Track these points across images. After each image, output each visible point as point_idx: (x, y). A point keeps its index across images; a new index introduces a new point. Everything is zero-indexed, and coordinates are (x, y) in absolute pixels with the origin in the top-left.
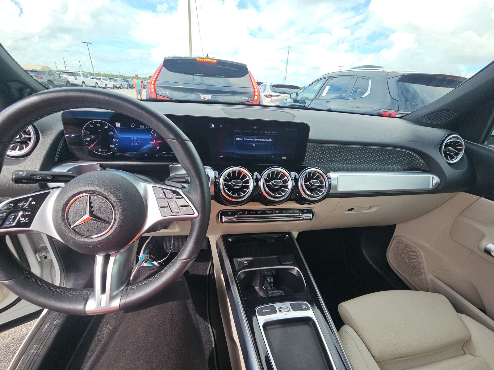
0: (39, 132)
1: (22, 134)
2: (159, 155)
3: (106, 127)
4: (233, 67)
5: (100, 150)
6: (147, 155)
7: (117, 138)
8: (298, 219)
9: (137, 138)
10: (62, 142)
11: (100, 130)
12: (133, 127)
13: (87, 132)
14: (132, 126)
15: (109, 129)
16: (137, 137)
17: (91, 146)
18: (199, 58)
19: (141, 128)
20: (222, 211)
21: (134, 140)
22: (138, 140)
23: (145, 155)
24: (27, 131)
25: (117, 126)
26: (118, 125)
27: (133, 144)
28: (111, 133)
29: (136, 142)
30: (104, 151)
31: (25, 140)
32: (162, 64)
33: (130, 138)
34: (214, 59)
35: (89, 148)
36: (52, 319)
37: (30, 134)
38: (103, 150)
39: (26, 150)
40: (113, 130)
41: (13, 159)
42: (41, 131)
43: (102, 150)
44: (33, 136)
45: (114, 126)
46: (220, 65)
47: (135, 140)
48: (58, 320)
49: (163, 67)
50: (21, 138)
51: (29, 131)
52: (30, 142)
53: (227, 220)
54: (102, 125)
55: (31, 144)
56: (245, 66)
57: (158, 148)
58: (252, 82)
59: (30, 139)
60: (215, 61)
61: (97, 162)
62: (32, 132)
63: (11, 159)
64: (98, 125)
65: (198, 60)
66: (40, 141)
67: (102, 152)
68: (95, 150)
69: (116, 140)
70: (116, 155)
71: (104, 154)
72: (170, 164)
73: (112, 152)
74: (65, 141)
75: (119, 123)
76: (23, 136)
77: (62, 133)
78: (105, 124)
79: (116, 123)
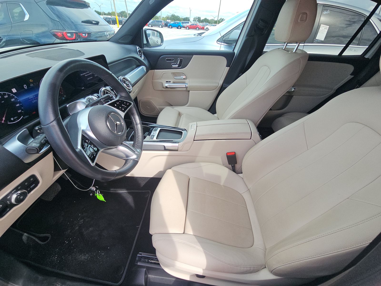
3: (7, 97)
5: (12, 119)
7: (20, 103)
9: (33, 96)
11: (4, 101)
15: (10, 97)
17: (4, 118)
19: (31, 86)
21: (31, 99)
22: (35, 98)
25: (14, 92)
27: (33, 102)
28: (13, 100)
30: (16, 119)
33: (29, 98)
35: (3, 122)
40: (13, 97)
43: (14, 118)
45: (12, 92)
47: (33, 98)
67: (14, 121)
68: (8, 121)
69: (20, 105)
70: (26, 117)
71: (17, 121)
72: (67, 105)
73: (22, 117)
75: (14, 89)
78: (5, 94)
79: (12, 90)
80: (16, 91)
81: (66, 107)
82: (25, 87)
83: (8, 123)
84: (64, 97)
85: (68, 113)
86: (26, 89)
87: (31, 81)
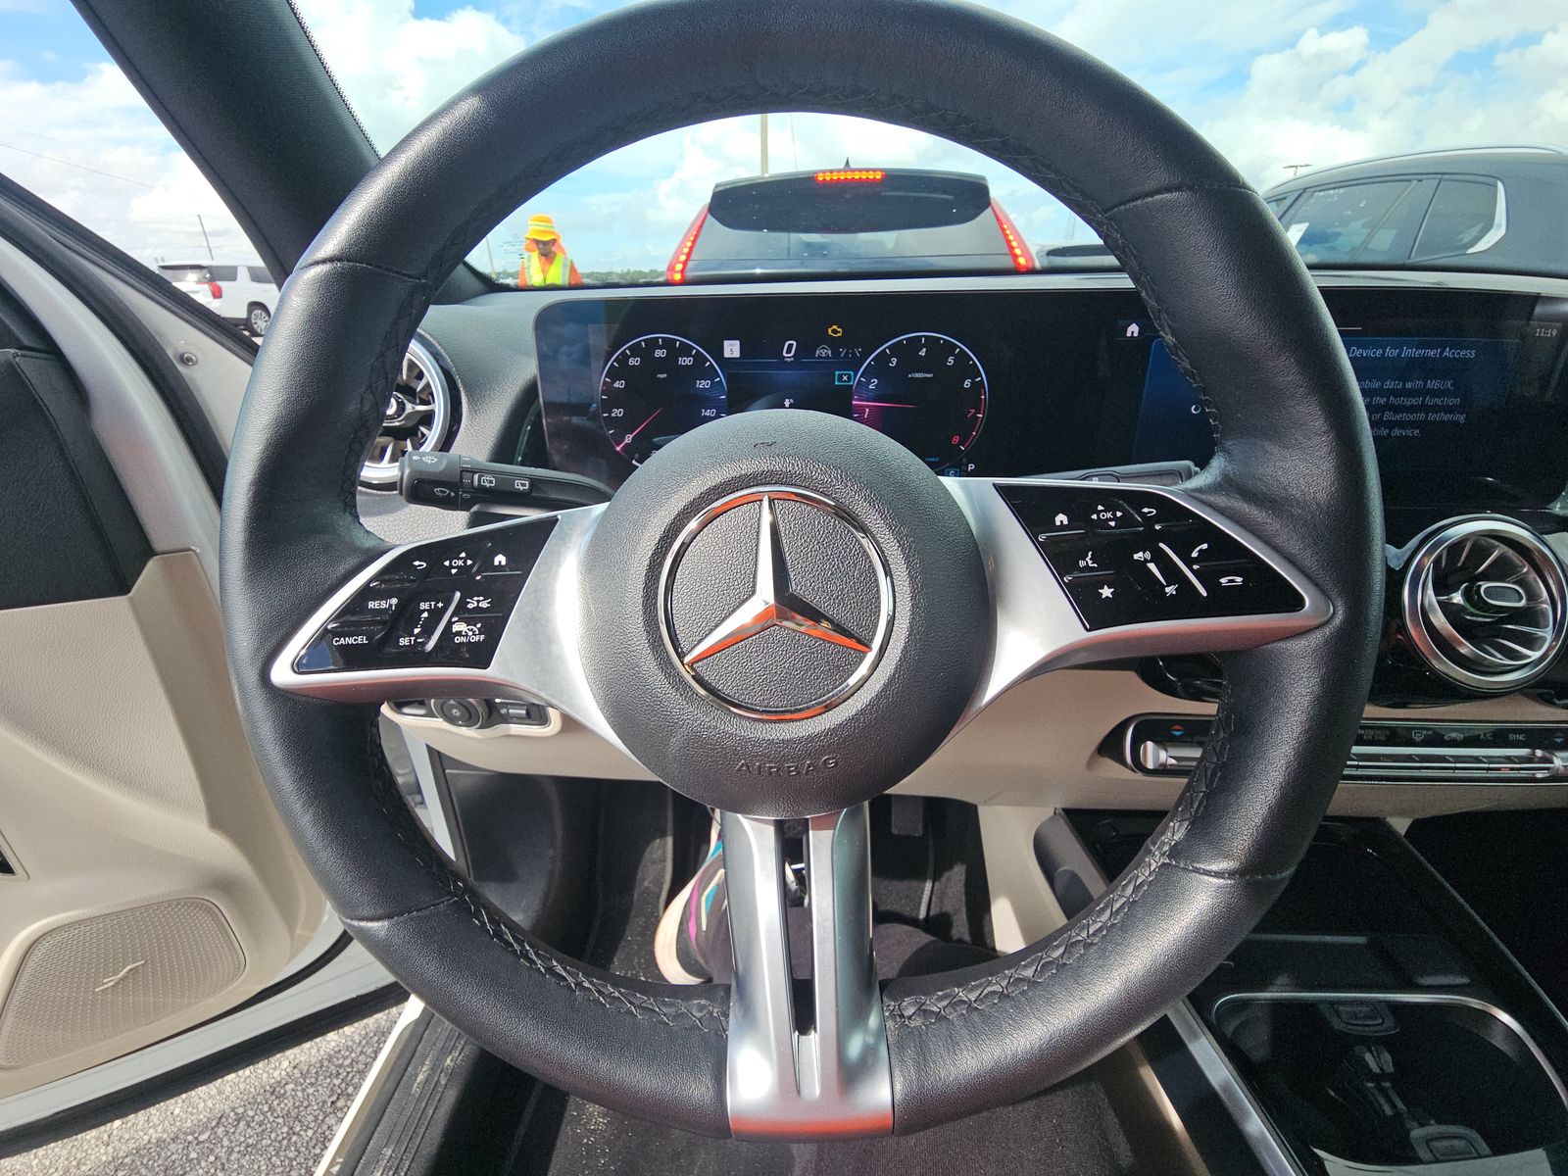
0: (461, 389)
1: (405, 401)
3: (687, 362)
4: (935, 190)
7: (723, 406)
8: (1523, 774)
10: (529, 428)
11: (665, 375)
12: (788, 356)
13: (617, 385)
14: (785, 354)
15: (700, 369)
17: (626, 441)
18: (824, 172)
19: (820, 357)
20: (1142, 719)
24: (420, 388)
25: (727, 354)
26: (732, 349)
28: (703, 384)
31: (411, 424)
32: (707, 207)
34: (875, 170)
35: (618, 449)
36: (440, 1045)
37: (431, 400)
40: (710, 373)
41: (372, 494)
44: (439, 407)
45: (718, 353)
46: (893, 189)
48: (457, 1054)
49: (709, 217)
50: (399, 416)
51: (428, 386)
52: (430, 430)
53: (1173, 761)
54: (675, 352)
55: (433, 435)
56: (980, 181)
58: (1006, 235)
59: (427, 419)
60: (878, 177)
62: (438, 393)
64: (658, 353)
65: (820, 179)
66: (463, 425)
68: (637, 456)
69: (718, 415)
74: (537, 425)
75: (737, 342)
76: (409, 408)
77: (529, 394)
78: (686, 351)
79: (726, 343)
80: (737, 354)
82: (789, 352)
83: (633, 462)
86: (789, 360)
87: (834, 331)
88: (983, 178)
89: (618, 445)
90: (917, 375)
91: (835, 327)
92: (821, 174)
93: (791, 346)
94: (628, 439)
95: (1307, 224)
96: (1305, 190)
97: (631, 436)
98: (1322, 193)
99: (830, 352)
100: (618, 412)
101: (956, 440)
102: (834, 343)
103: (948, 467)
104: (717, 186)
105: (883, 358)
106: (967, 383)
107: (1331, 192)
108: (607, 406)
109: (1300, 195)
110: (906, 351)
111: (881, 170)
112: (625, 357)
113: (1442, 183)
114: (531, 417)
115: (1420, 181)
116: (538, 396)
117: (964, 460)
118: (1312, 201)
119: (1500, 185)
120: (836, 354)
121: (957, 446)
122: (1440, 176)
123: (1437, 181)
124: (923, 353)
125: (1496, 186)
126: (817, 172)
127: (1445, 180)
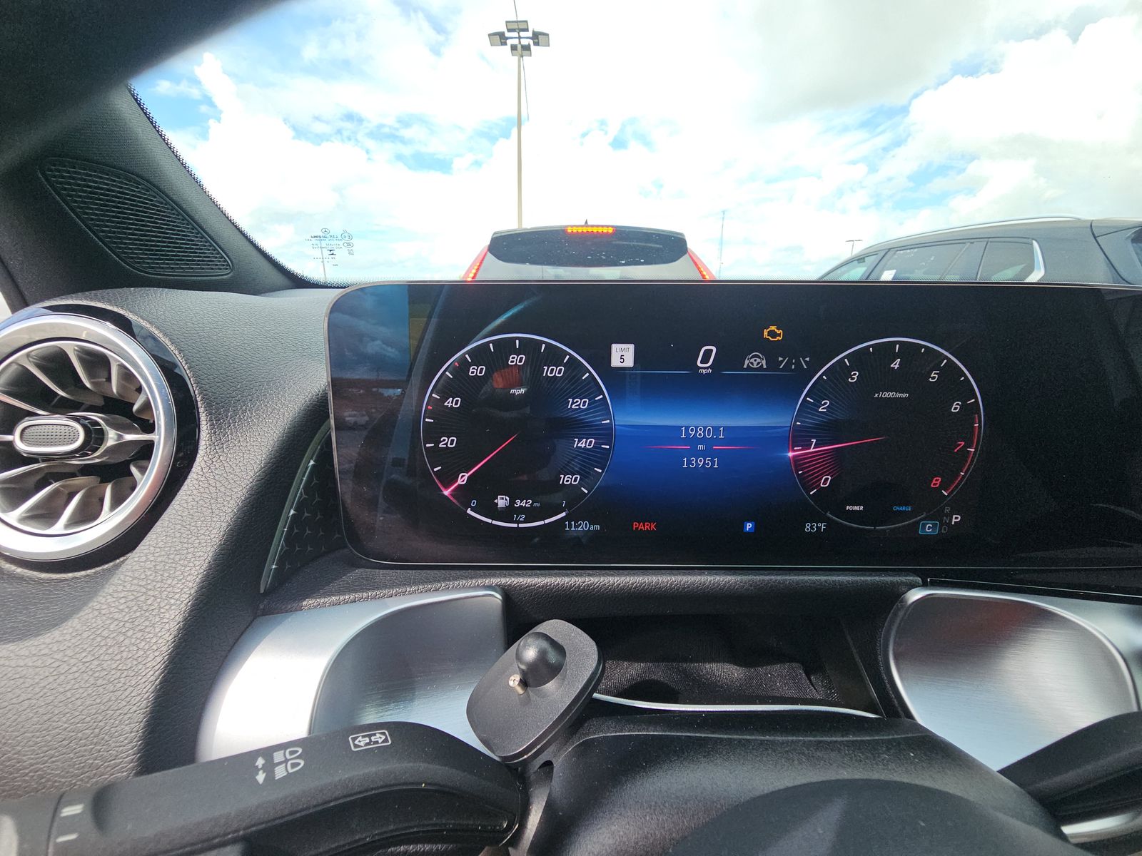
0: (201, 410)
2: (823, 526)
3: (555, 372)
4: (650, 241)
6: (756, 527)
7: (606, 434)
9: (716, 429)
10: (312, 463)
11: (522, 391)
12: (704, 367)
13: (449, 403)
14: (699, 364)
15: (575, 383)
16: (716, 423)
17: (460, 482)
18: (572, 226)
21: (695, 441)
22: (718, 441)
23: (743, 527)
24: (135, 408)
25: (615, 362)
26: (623, 355)
27: (689, 462)
28: (578, 404)
29: (704, 454)
30: (522, 510)
31: (120, 458)
32: (487, 248)
33: (679, 428)
34: (608, 226)
35: (446, 493)
37: (149, 427)
38: (518, 503)
39: (110, 522)
40: (590, 389)
42: (209, 406)
43: (512, 502)
44: (162, 440)
45: (601, 362)
46: (621, 239)
47: (703, 440)
49: (489, 254)
51: (147, 406)
52: (143, 472)
54: (539, 358)
55: (146, 482)
56: (681, 237)
57: (826, 481)
59: (145, 451)
60: (610, 231)
61: (487, 581)
62: (161, 416)
63: (21, 578)
64: (514, 360)
65: (570, 231)
66: (196, 468)
67: (507, 514)
68: (474, 503)
69: (597, 446)
70: (584, 526)
71: (518, 522)
72: (912, 586)
73: (564, 514)
74: (325, 456)
75: (631, 347)
76: (112, 437)
77: (315, 414)
78: (554, 357)
79: (614, 347)
80: (629, 362)
81: (893, 596)
82: (705, 360)
83: (469, 511)
84: (937, 516)
85: (880, 651)
86: (704, 372)
87: (772, 334)
88: (681, 234)
89: (447, 488)
90: (886, 395)
91: (773, 328)
92: (570, 228)
93: (708, 353)
94: (463, 479)
95: (895, 271)
96: (889, 250)
97: (467, 475)
98: (902, 252)
99: (764, 362)
100: (448, 442)
101: (936, 482)
102: (770, 350)
103: (924, 519)
104: (495, 234)
105: (839, 372)
106: (956, 407)
107: (908, 251)
108: (434, 433)
109: (886, 253)
110: (872, 363)
111: (612, 227)
112: (464, 365)
113: (989, 244)
114: (314, 446)
115: (971, 243)
116: (328, 417)
117: (947, 510)
118: (896, 256)
119: (1035, 243)
120: (772, 364)
121: (938, 490)
122: (986, 240)
123: (985, 243)
124: (896, 365)
125: (1032, 244)
126: (568, 226)
127: (991, 242)
